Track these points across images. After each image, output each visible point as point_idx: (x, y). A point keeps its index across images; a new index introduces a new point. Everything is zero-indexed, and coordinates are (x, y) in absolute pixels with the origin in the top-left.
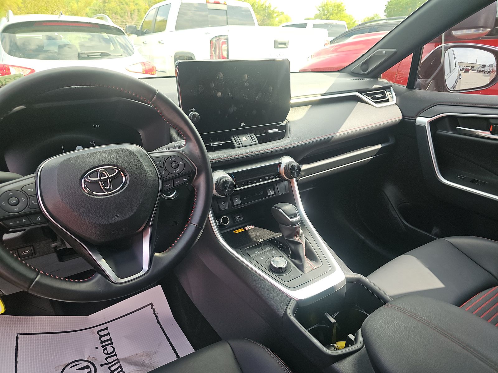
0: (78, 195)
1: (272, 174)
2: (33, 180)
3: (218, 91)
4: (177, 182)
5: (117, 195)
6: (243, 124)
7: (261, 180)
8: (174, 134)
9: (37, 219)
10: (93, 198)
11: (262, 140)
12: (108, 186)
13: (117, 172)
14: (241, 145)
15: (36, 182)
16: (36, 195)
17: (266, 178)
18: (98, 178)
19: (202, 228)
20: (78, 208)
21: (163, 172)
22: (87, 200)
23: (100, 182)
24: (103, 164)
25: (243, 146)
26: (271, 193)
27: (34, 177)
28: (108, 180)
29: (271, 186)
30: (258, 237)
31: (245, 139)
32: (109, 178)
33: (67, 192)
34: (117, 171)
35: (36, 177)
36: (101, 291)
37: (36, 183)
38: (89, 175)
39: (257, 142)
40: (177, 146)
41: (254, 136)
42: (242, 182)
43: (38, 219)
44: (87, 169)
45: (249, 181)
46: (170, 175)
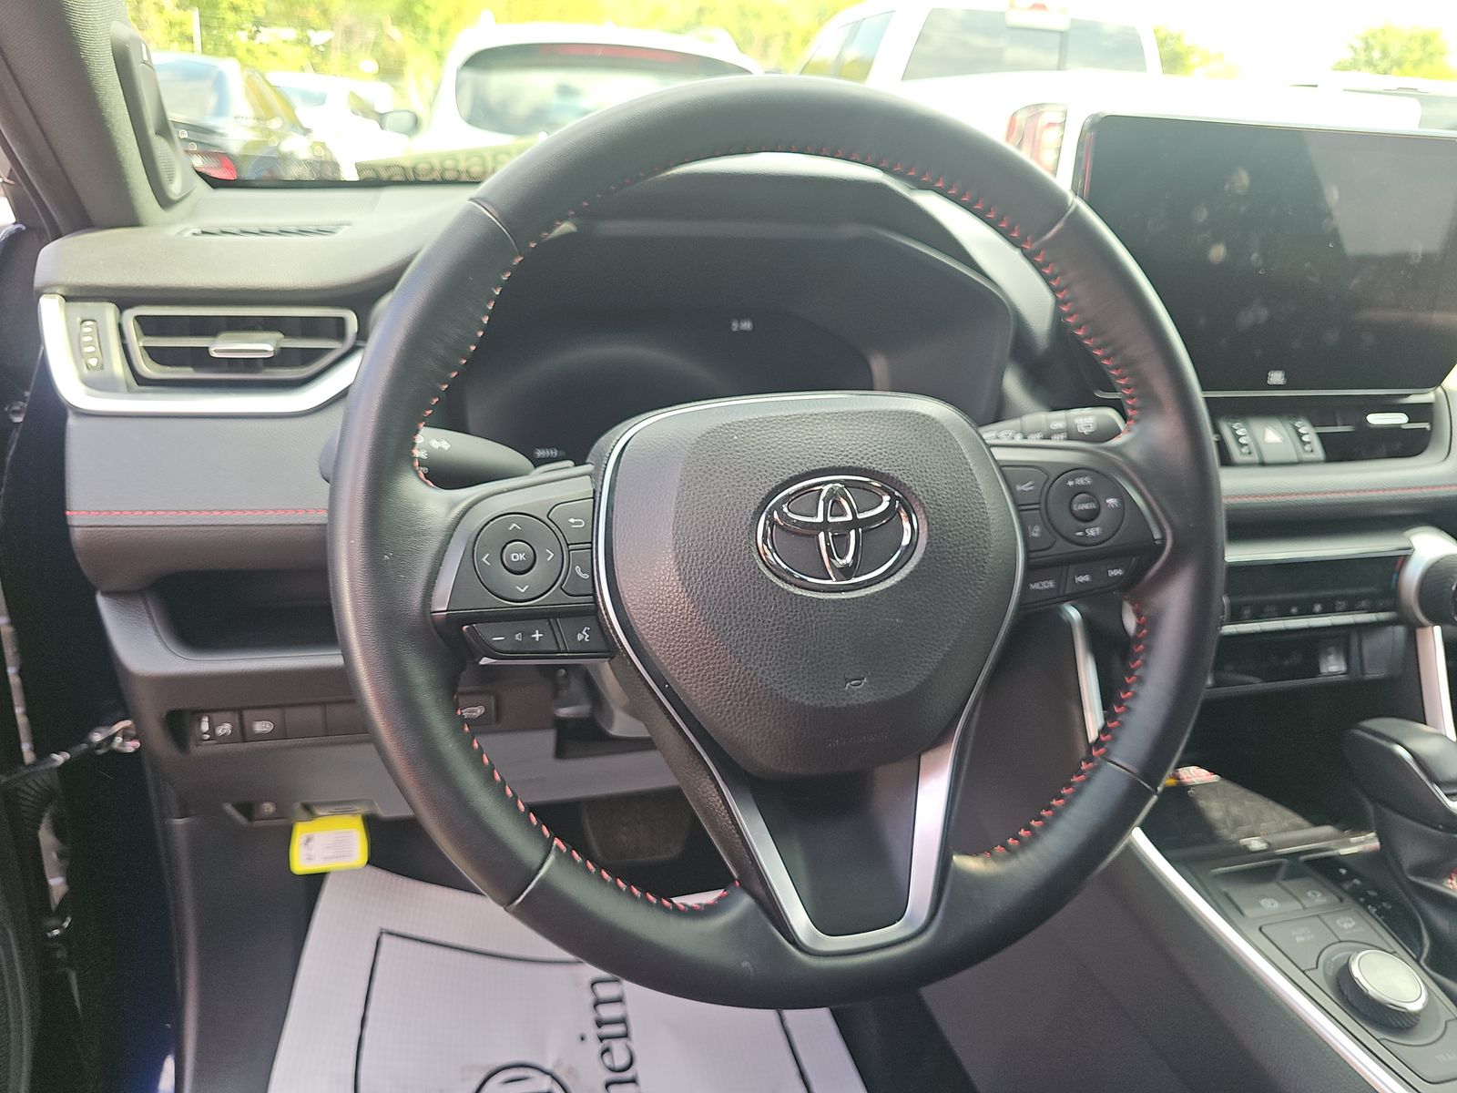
0: (740, 573)
1: (1363, 590)
2: (583, 487)
3: (1216, 240)
4: (1081, 579)
5: (873, 595)
6: (1276, 377)
7: (1318, 608)
8: (1012, 384)
9: (580, 637)
10: (788, 593)
11: (1338, 451)
12: (846, 554)
13: (885, 505)
14: (1255, 458)
15: (598, 495)
16: (591, 545)
17: (1341, 604)
18: (816, 515)
19: (1157, 790)
20: (730, 624)
21: (1037, 529)
22: (765, 598)
23: (822, 535)
24: (843, 464)
25: (1263, 464)
26: (1333, 666)
27: (590, 474)
28: (853, 533)
29: (1341, 638)
30: (1237, 823)
31: (1272, 436)
32: (855, 524)
33: (703, 555)
34: (886, 498)
35: (596, 477)
36: (752, 970)
37: (598, 499)
38: (787, 499)
39: (1319, 453)
40: (1059, 432)
41: (1305, 428)
42: (1246, 605)
43: (583, 636)
44: (785, 478)
45: (1271, 603)
46: (1061, 547)
